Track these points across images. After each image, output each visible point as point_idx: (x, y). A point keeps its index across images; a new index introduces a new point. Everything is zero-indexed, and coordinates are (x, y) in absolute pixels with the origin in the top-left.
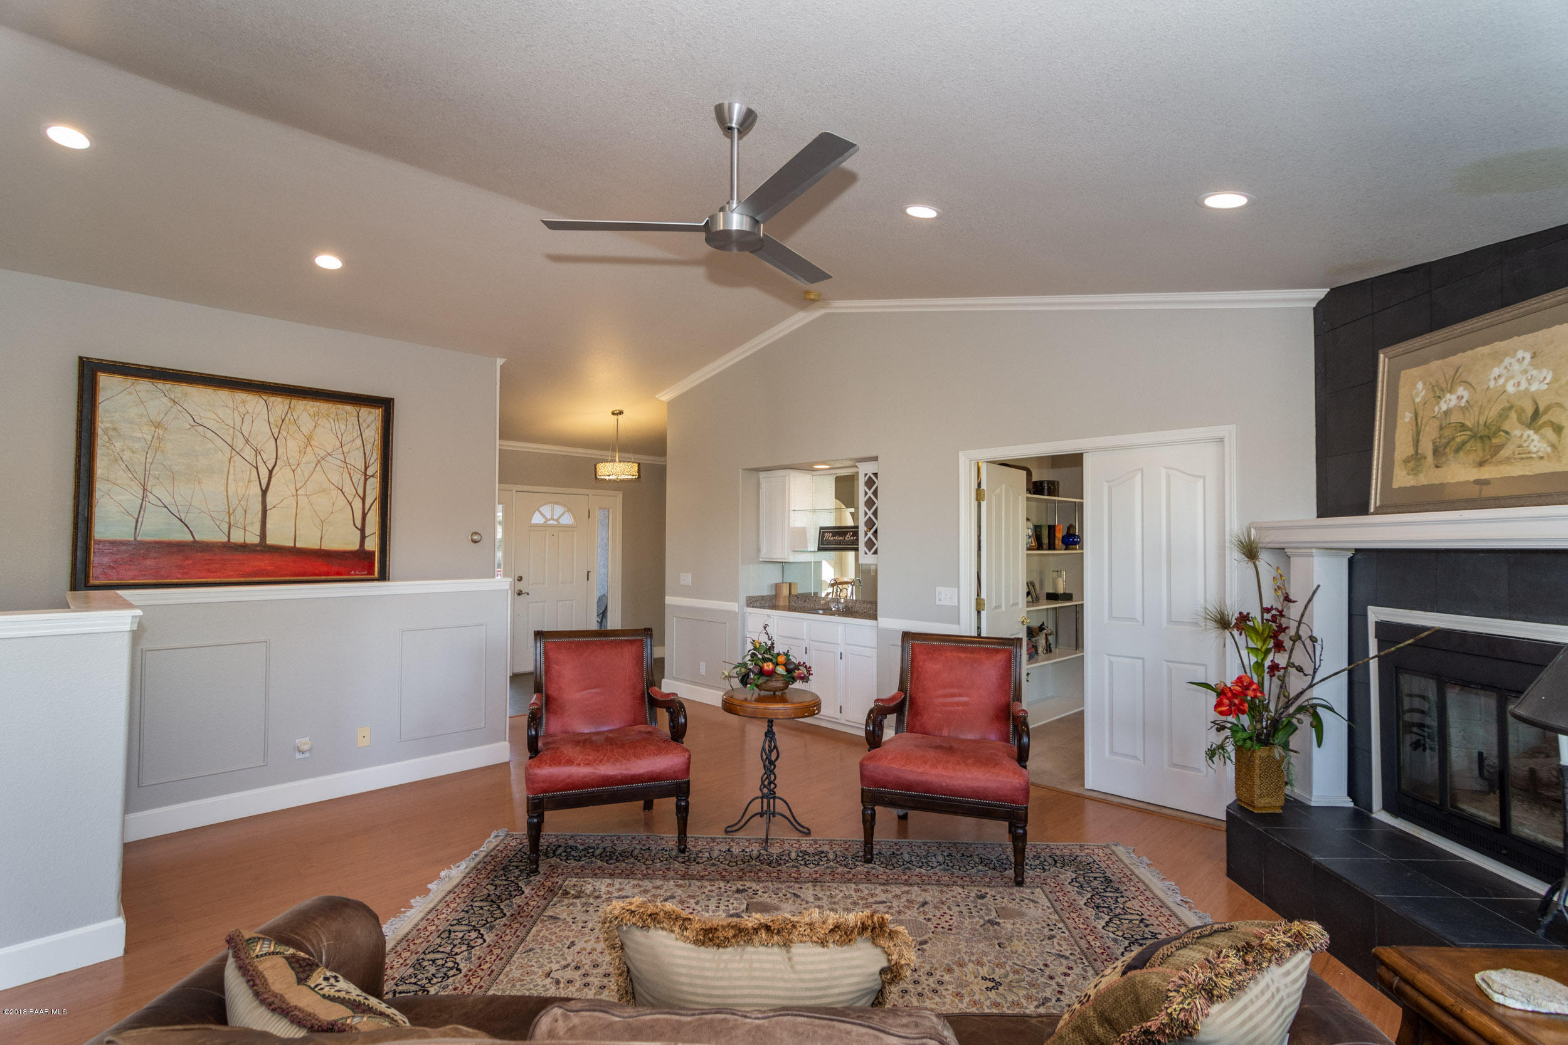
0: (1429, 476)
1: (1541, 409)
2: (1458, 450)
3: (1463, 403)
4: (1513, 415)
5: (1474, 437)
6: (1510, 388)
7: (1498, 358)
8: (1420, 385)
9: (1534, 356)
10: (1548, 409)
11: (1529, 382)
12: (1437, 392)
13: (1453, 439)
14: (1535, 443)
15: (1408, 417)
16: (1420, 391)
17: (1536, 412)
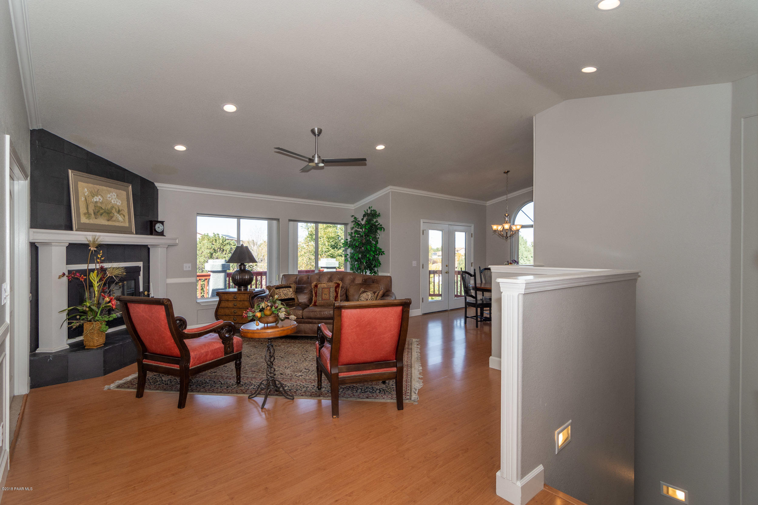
0: (93, 221)
1: (120, 210)
2: (101, 215)
3: (101, 201)
4: (114, 209)
5: (105, 212)
6: (113, 202)
7: (109, 192)
8: (86, 190)
9: (117, 196)
10: (121, 210)
11: (117, 202)
12: (93, 194)
13: (99, 211)
14: (120, 218)
15: (83, 199)
16: (86, 192)
17: (119, 210)
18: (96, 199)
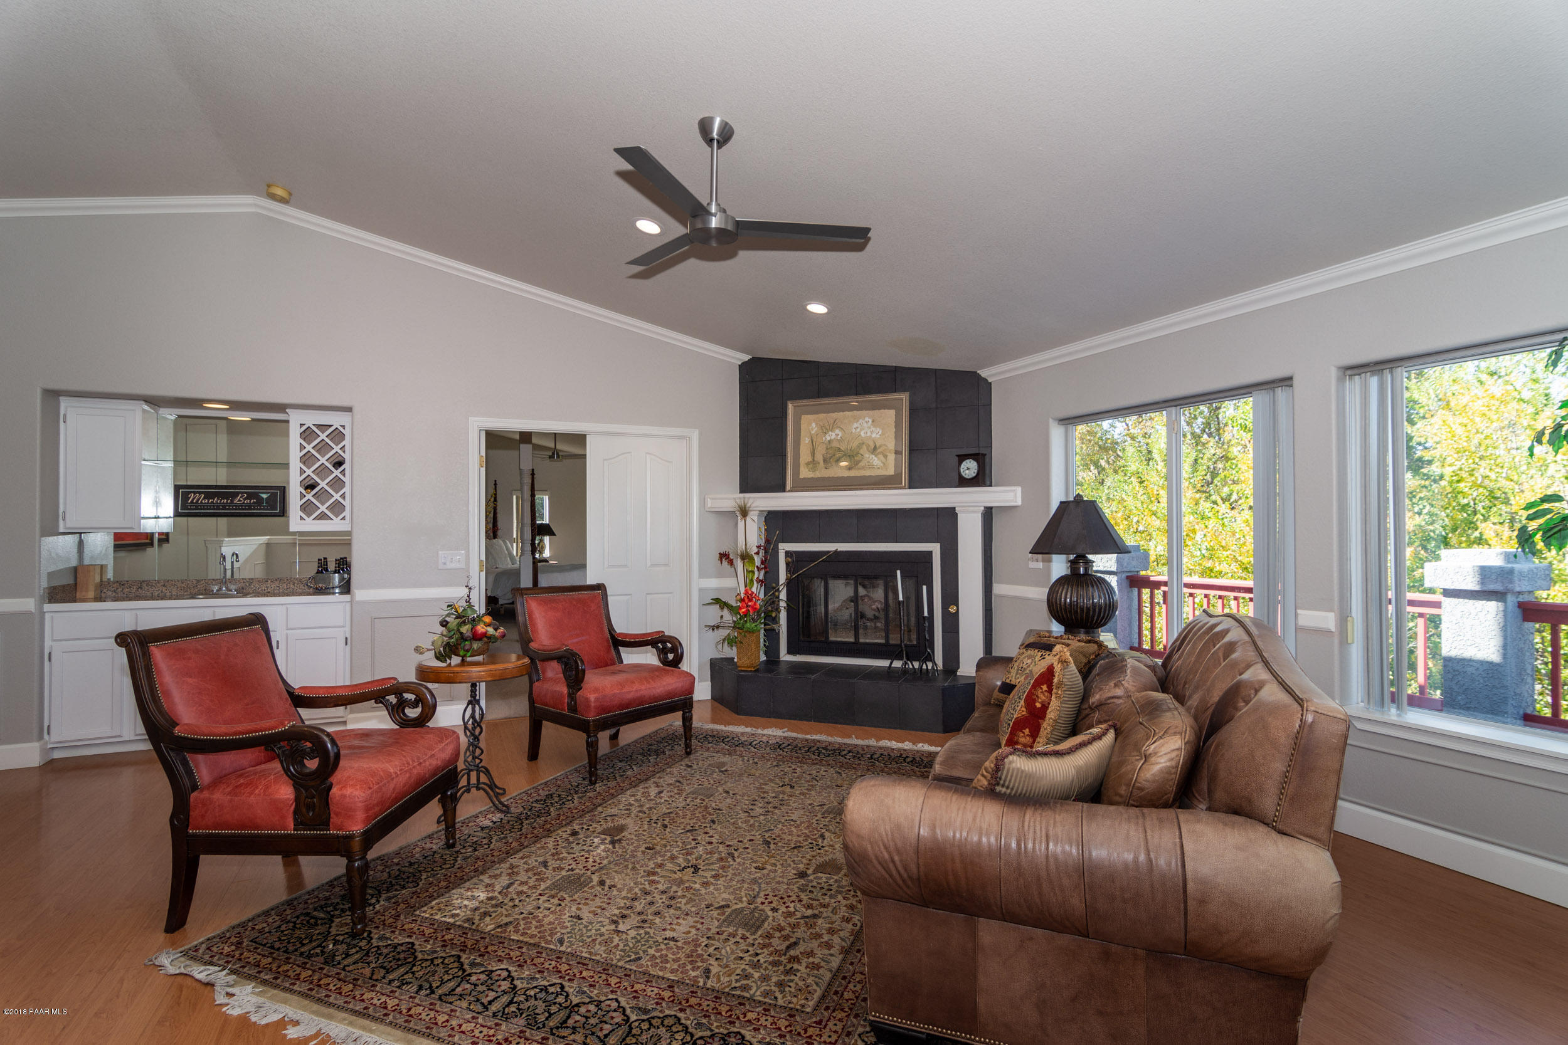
0: (821, 473)
1: (878, 446)
2: (837, 460)
3: (839, 438)
4: (865, 447)
5: (845, 455)
6: (863, 434)
7: (856, 419)
8: (814, 425)
9: (873, 421)
10: (880, 446)
11: (872, 432)
12: (825, 430)
13: (834, 455)
14: (875, 461)
15: (807, 440)
16: (814, 428)
17: (875, 447)
18: (831, 436)
